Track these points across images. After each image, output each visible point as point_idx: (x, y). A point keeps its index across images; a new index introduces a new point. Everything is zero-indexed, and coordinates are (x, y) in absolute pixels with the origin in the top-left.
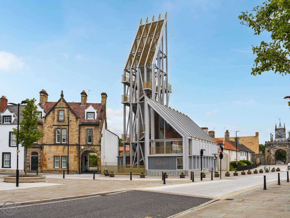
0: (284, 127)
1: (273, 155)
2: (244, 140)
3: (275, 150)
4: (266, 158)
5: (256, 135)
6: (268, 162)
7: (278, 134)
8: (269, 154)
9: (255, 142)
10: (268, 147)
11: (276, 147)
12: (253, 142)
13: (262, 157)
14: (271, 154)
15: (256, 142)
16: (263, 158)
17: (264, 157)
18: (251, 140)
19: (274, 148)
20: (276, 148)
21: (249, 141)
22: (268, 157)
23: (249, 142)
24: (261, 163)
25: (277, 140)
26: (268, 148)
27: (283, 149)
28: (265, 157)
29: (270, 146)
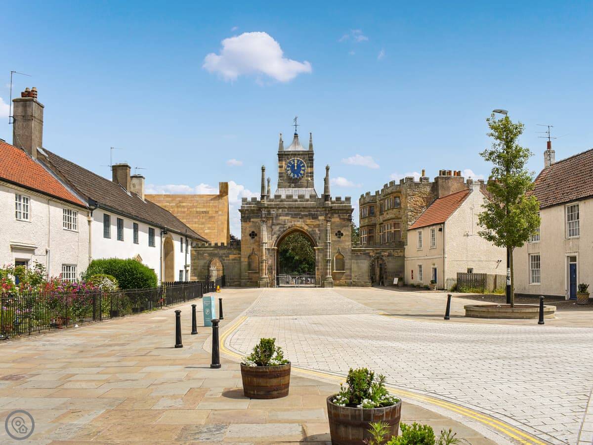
0: (311, 146)
1: (268, 249)
2: (184, 204)
3: (277, 228)
4: (245, 260)
5: (220, 192)
6: (250, 275)
7: (289, 172)
8: (255, 247)
9: (217, 212)
10: (252, 220)
11: (281, 218)
12: (210, 212)
13: (231, 257)
14: (260, 244)
15: (220, 213)
16: (233, 260)
17: (237, 256)
18: (204, 207)
19: (273, 224)
20: (280, 222)
21: (198, 210)
22: (249, 257)
23: (197, 212)
24: (227, 280)
25: (284, 193)
26: (251, 224)
27: (306, 228)
28: (240, 257)
29: (257, 217)
